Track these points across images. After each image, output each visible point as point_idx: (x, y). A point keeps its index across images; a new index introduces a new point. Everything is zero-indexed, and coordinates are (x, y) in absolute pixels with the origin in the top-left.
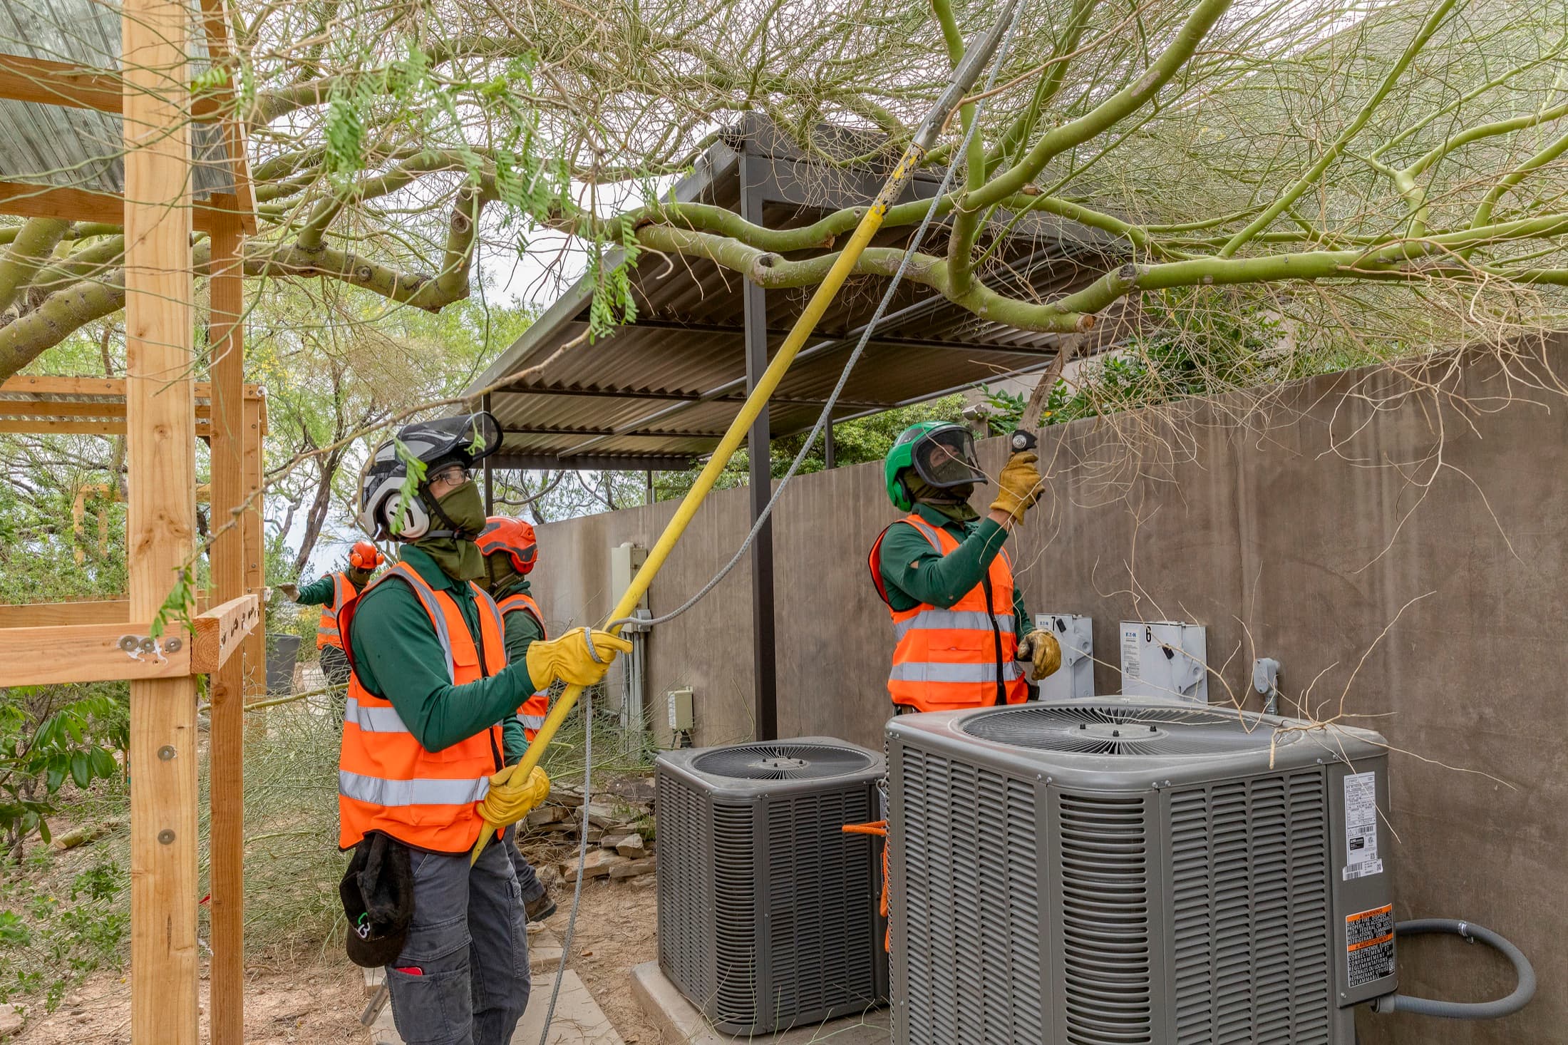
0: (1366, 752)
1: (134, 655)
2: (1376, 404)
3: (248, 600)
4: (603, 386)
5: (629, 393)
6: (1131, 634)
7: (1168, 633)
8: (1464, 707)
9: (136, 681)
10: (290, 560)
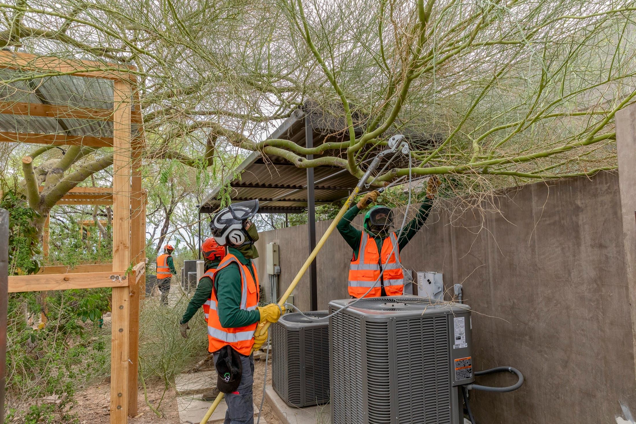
0: (461, 311)
1: (114, 280)
2: (463, 210)
3: (141, 264)
4: (267, 184)
5: (276, 186)
6: (420, 275)
7: (430, 275)
8: (509, 299)
9: (114, 287)
10: (155, 247)
